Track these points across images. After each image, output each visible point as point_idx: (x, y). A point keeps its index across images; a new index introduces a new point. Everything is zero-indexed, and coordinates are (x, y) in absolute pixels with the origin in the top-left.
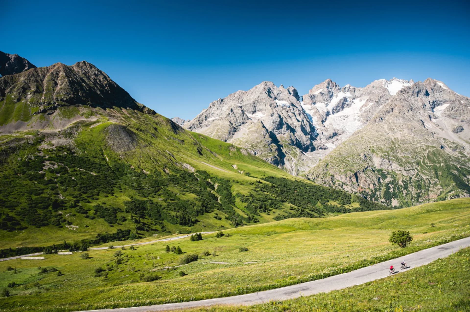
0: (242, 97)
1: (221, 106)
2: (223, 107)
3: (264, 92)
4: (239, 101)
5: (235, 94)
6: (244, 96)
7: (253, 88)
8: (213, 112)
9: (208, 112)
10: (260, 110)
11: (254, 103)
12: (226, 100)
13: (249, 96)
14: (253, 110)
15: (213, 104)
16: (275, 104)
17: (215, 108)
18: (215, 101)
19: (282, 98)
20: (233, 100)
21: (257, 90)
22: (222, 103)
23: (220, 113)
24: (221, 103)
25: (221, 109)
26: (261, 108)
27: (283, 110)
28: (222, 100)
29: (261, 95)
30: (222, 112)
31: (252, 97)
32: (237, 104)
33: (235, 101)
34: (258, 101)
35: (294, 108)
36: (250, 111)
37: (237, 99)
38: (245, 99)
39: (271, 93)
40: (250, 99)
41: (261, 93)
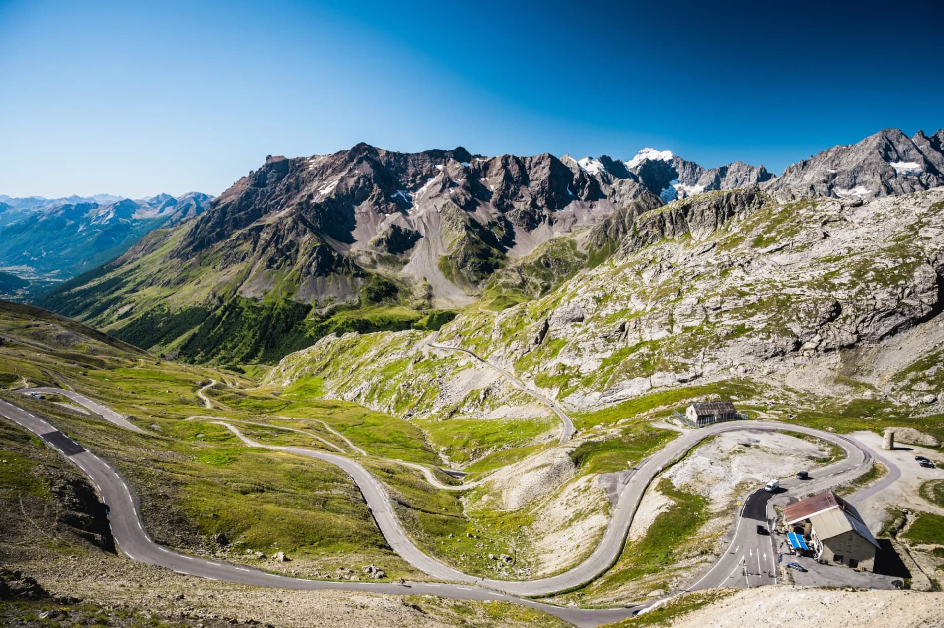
0: (839, 158)
1: (803, 172)
2: (805, 174)
3: (876, 152)
4: (834, 165)
5: (829, 151)
6: (844, 155)
7: (862, 142)
8: (788, 182)
9: (780, 182)
10: (863, 183)
11: (854, 171)
12: (812, 162)
13: (851, 155)
14: (850, 184)
15: (790, 169)
16: (892, 173)
17: (792, 176)
18: (793, 165)
19: (911, 158)
20: (824, 163)
21: (867, 145)
22: (805, 168)
23: (799, 185)
24: (803, 168)
25: (802, 178)
26: (865, 179)
27: (905, 182)
28: (805, 164)
29: (870, 157)
30: (802, 183)
31: (855, 159)
32: (829, 170)
33: (827, 165)
34: (862, 167)
35: (929, 176)
36: (845, 185)
37: (830, 162)
38: (844, 161)
39: (891, 151)
40: (852, 161)
41: (871, 154)
